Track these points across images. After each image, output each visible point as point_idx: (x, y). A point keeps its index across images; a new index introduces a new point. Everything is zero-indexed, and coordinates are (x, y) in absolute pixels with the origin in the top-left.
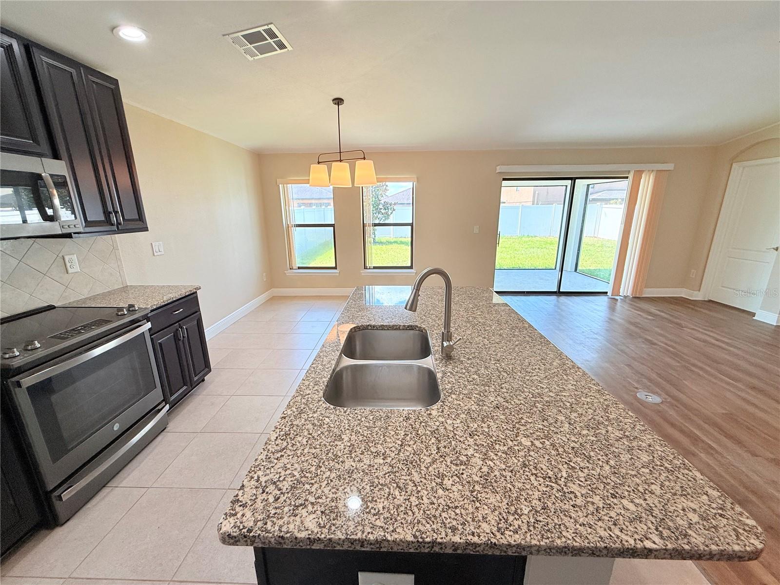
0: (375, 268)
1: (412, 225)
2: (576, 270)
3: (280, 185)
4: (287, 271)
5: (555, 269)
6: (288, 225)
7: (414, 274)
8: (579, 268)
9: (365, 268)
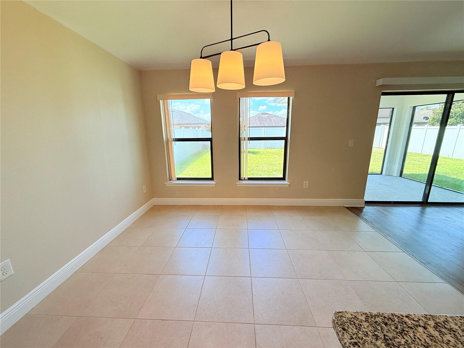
0: (250, 179)
1: (285, 139)
2: (401, 175)
3: (161, 101)
4: (167, 182)
5: (381, 174)
6: (168, 139)
7: (288, 186)
8: (404, 172)
9: (240, 179)
